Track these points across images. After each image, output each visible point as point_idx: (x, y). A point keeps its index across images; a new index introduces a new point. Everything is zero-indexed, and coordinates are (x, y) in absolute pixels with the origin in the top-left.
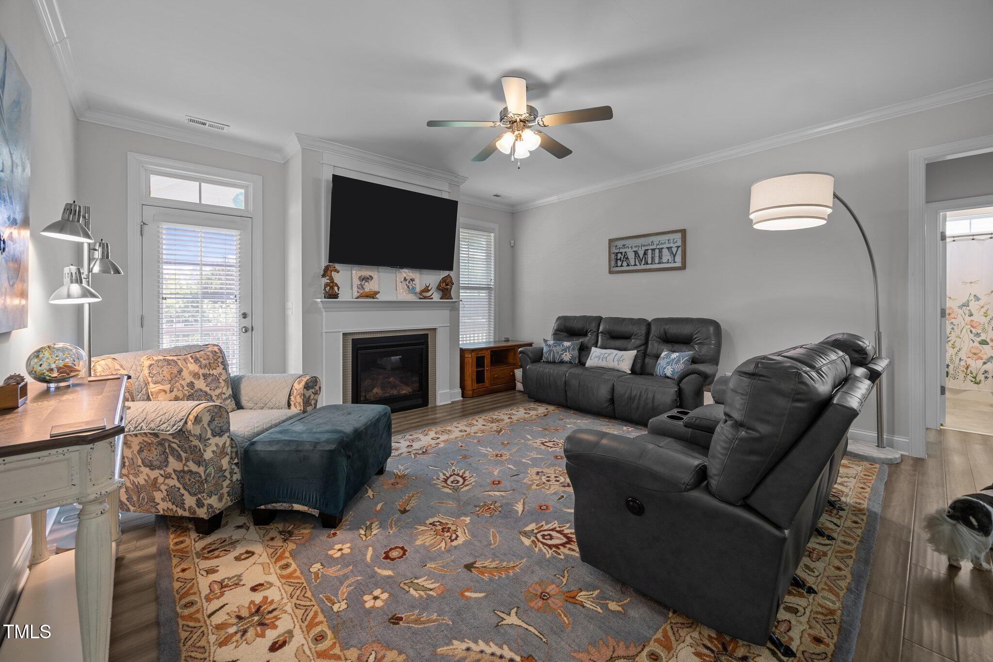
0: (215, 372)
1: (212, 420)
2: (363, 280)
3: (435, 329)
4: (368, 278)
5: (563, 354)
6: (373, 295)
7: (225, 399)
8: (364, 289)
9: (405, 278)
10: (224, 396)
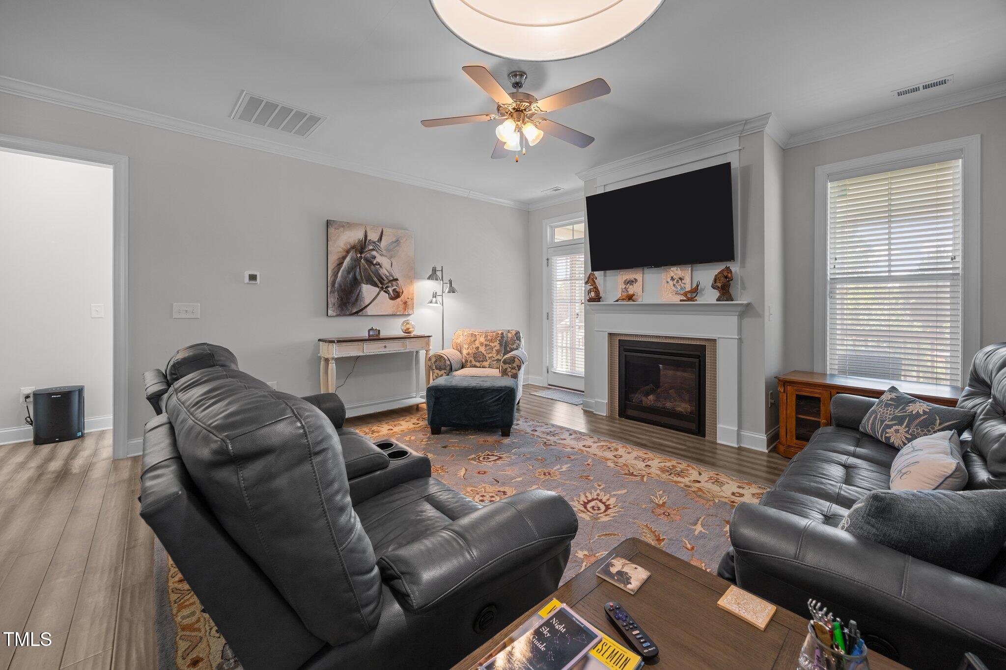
0: (492, 344)
1: (436, 361)
2: (628, 283)
3: (715, 340)
4: (633, 281)
5: (890, 427)
6: (630, 298)
7: (493, 361)
8: (628, 292)
9: (672, 277)
10: (493, 359)
